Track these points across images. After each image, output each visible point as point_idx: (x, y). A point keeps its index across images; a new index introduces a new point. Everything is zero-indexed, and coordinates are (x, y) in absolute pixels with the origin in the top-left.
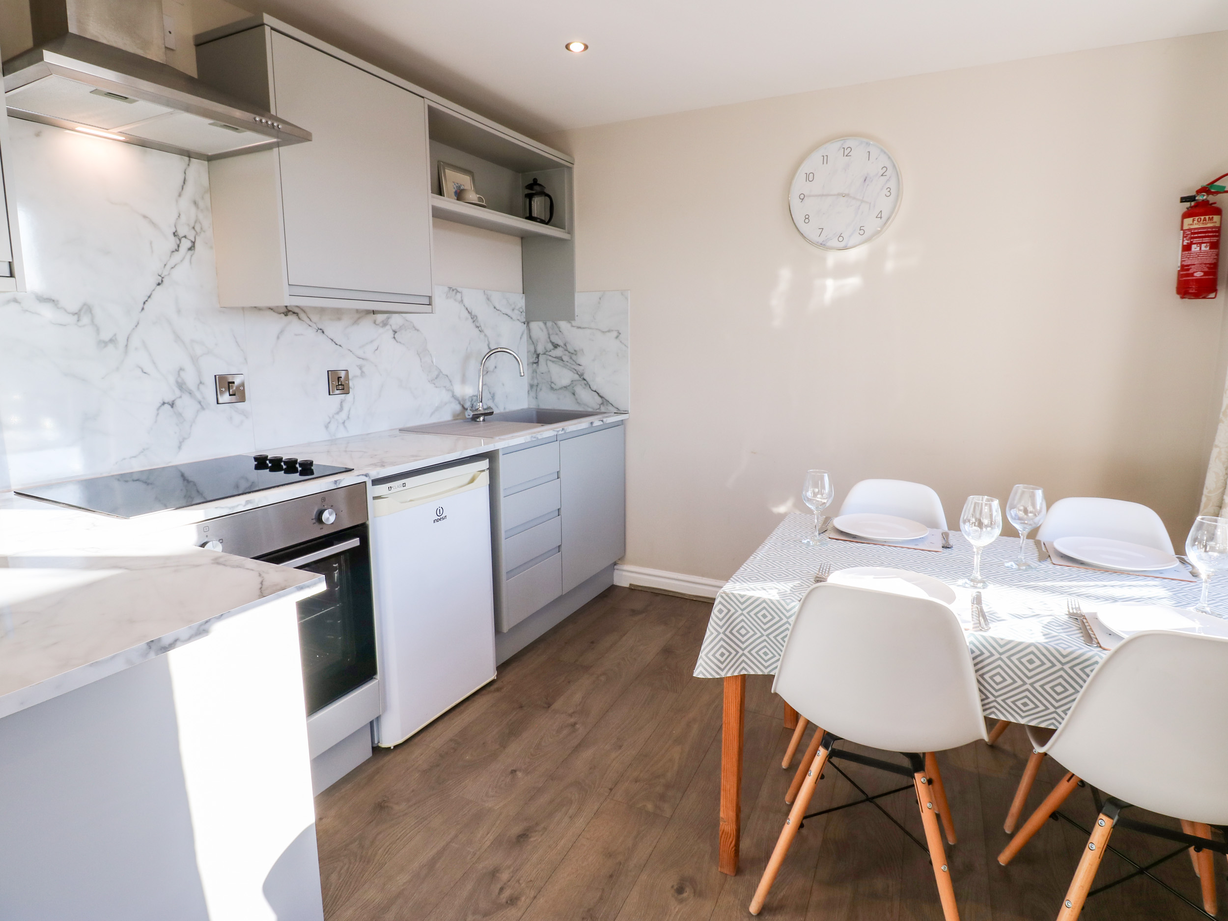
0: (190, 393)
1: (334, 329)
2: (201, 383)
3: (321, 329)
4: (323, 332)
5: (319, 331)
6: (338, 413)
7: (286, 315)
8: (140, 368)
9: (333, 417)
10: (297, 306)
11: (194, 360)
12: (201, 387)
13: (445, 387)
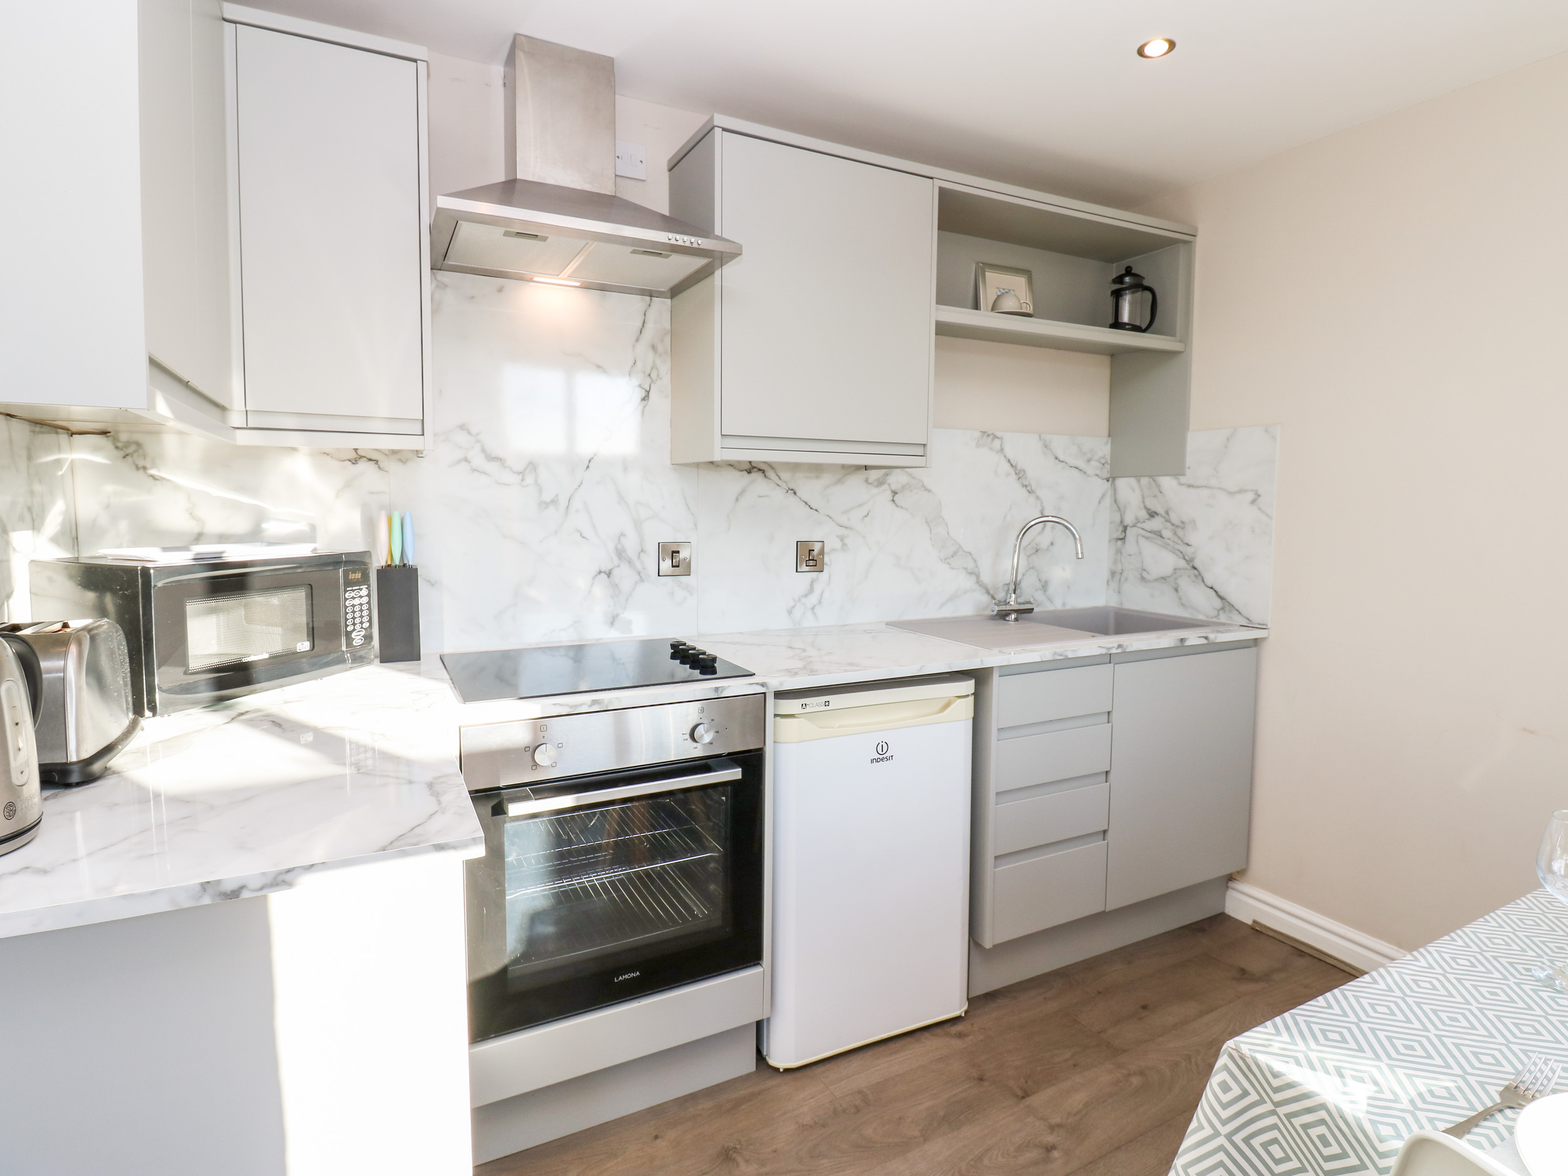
0: (630, 562)
1: (810, 488)
2: (642, 551)
3: (792, 490)
4: (795, 493)
5: (790, 491)
6: (806, 596)
7: (749, 472)
8: (579, 531)
9: (799, 600)
10: (765, 462)
11: (638, 524)
12: (642, 555)
13: (966, 569)
